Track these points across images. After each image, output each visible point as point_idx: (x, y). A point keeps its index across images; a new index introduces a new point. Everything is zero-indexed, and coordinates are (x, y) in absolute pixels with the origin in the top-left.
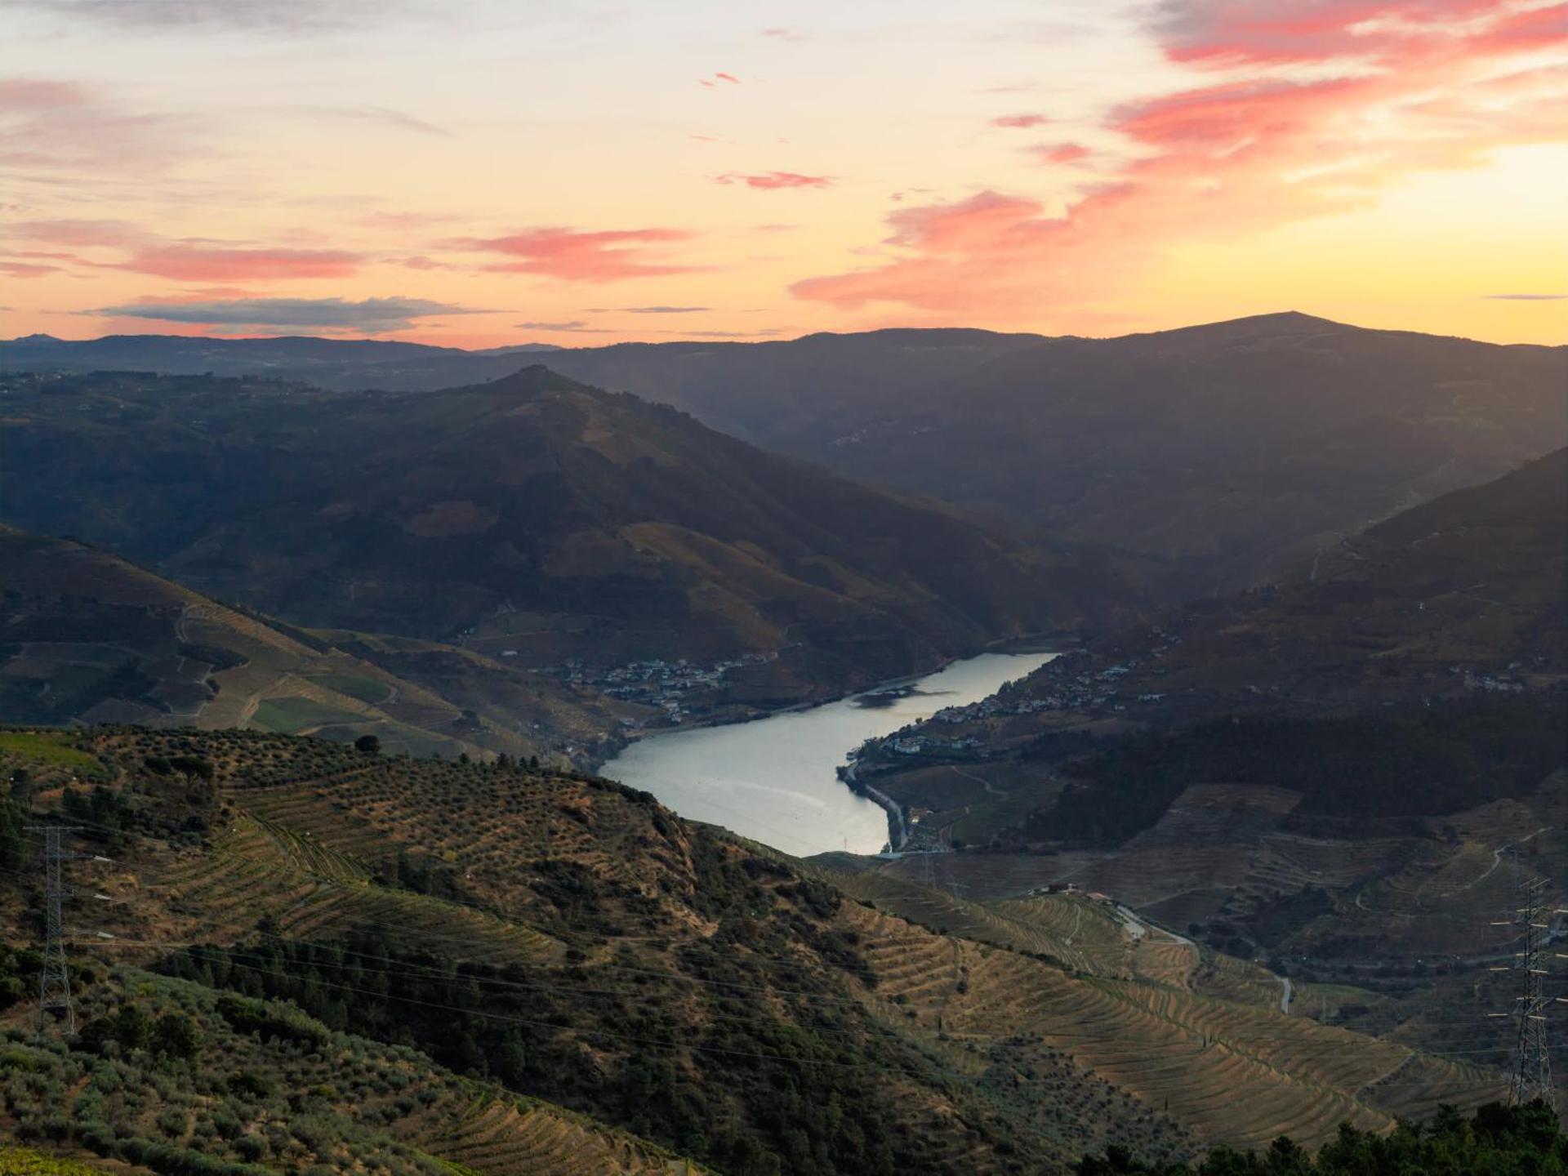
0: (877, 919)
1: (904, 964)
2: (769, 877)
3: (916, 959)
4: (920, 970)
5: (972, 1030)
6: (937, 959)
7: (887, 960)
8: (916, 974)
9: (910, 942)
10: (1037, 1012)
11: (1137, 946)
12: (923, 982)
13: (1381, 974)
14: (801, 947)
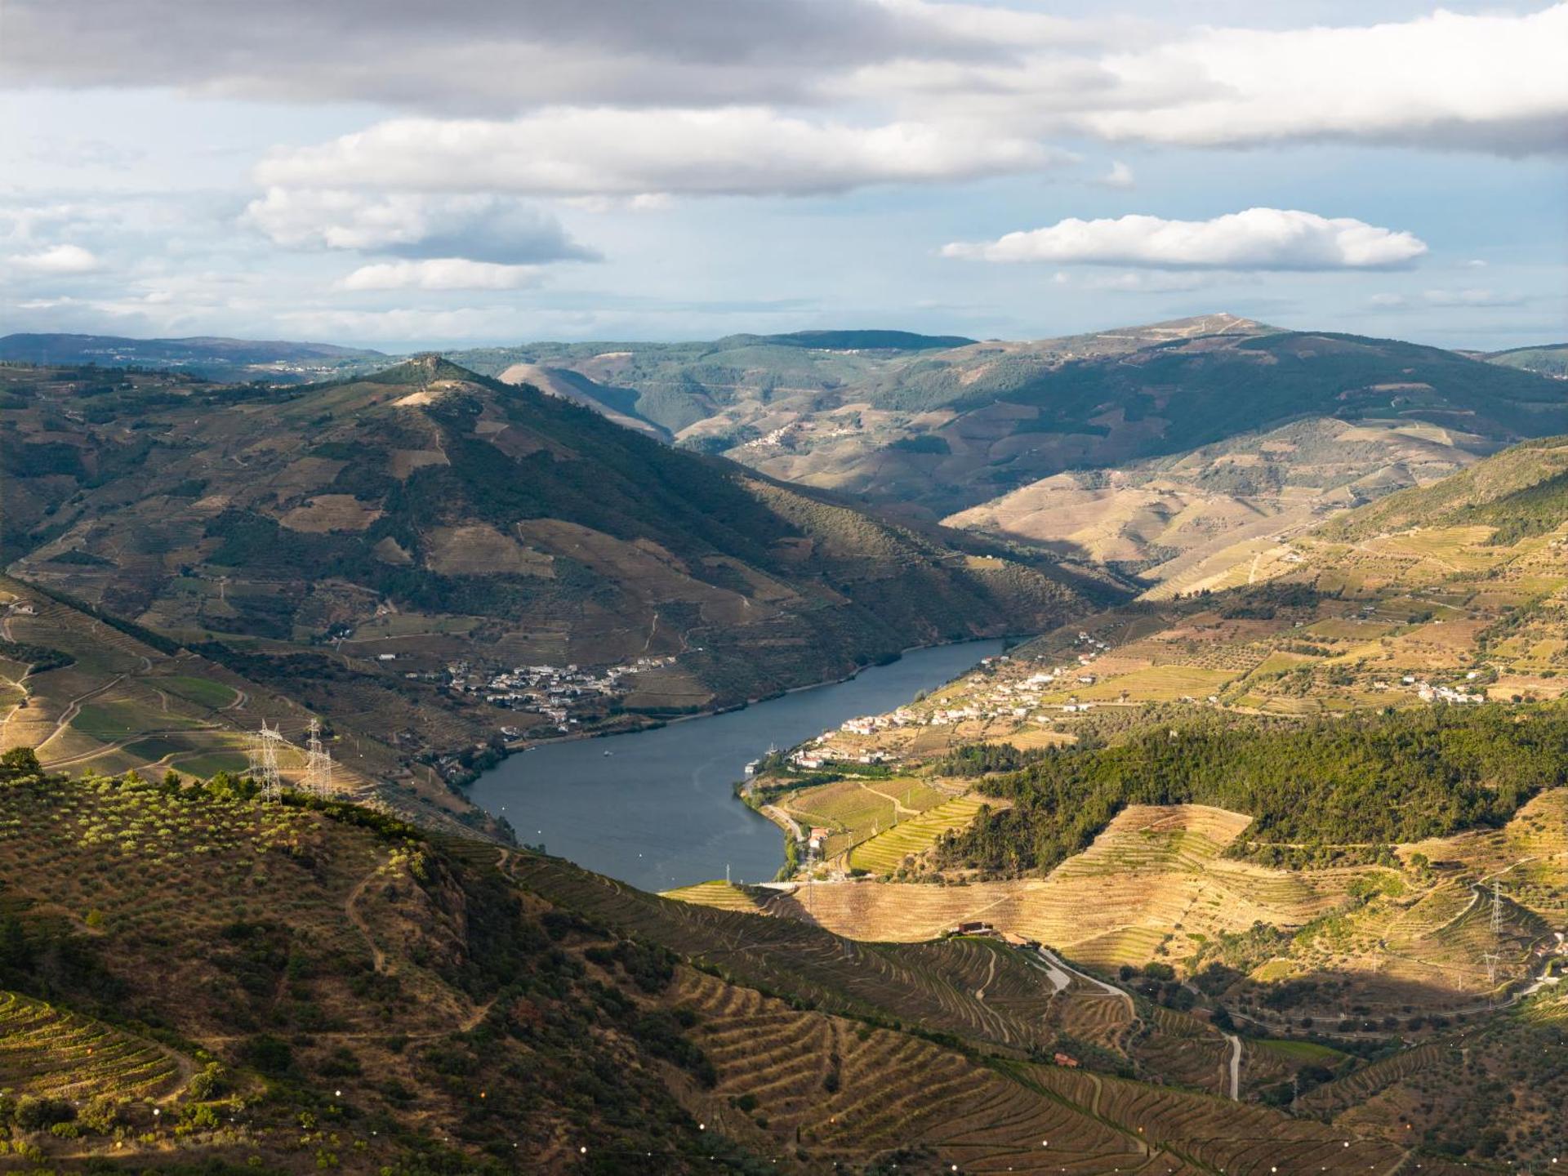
0: (720, 991)
1: (754, 1052)
2: (577, 937)
3: (768, 1047)
4: (775, 1061)
5: (841, 1143)
6: (798, 1044)
7: (731, 1048)
8: (770, 1066)
9: (764, 1022)
10: (930, 1114)
11: (1061, 999)
12: (778, 1077)
13: (1345, 1027)
14: (611, 1035)
